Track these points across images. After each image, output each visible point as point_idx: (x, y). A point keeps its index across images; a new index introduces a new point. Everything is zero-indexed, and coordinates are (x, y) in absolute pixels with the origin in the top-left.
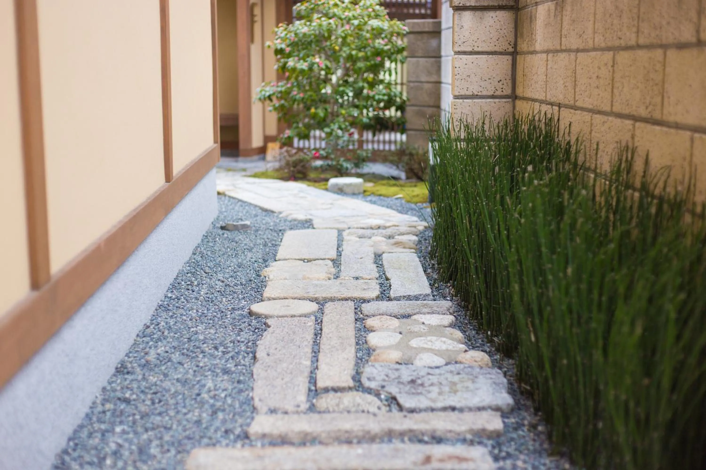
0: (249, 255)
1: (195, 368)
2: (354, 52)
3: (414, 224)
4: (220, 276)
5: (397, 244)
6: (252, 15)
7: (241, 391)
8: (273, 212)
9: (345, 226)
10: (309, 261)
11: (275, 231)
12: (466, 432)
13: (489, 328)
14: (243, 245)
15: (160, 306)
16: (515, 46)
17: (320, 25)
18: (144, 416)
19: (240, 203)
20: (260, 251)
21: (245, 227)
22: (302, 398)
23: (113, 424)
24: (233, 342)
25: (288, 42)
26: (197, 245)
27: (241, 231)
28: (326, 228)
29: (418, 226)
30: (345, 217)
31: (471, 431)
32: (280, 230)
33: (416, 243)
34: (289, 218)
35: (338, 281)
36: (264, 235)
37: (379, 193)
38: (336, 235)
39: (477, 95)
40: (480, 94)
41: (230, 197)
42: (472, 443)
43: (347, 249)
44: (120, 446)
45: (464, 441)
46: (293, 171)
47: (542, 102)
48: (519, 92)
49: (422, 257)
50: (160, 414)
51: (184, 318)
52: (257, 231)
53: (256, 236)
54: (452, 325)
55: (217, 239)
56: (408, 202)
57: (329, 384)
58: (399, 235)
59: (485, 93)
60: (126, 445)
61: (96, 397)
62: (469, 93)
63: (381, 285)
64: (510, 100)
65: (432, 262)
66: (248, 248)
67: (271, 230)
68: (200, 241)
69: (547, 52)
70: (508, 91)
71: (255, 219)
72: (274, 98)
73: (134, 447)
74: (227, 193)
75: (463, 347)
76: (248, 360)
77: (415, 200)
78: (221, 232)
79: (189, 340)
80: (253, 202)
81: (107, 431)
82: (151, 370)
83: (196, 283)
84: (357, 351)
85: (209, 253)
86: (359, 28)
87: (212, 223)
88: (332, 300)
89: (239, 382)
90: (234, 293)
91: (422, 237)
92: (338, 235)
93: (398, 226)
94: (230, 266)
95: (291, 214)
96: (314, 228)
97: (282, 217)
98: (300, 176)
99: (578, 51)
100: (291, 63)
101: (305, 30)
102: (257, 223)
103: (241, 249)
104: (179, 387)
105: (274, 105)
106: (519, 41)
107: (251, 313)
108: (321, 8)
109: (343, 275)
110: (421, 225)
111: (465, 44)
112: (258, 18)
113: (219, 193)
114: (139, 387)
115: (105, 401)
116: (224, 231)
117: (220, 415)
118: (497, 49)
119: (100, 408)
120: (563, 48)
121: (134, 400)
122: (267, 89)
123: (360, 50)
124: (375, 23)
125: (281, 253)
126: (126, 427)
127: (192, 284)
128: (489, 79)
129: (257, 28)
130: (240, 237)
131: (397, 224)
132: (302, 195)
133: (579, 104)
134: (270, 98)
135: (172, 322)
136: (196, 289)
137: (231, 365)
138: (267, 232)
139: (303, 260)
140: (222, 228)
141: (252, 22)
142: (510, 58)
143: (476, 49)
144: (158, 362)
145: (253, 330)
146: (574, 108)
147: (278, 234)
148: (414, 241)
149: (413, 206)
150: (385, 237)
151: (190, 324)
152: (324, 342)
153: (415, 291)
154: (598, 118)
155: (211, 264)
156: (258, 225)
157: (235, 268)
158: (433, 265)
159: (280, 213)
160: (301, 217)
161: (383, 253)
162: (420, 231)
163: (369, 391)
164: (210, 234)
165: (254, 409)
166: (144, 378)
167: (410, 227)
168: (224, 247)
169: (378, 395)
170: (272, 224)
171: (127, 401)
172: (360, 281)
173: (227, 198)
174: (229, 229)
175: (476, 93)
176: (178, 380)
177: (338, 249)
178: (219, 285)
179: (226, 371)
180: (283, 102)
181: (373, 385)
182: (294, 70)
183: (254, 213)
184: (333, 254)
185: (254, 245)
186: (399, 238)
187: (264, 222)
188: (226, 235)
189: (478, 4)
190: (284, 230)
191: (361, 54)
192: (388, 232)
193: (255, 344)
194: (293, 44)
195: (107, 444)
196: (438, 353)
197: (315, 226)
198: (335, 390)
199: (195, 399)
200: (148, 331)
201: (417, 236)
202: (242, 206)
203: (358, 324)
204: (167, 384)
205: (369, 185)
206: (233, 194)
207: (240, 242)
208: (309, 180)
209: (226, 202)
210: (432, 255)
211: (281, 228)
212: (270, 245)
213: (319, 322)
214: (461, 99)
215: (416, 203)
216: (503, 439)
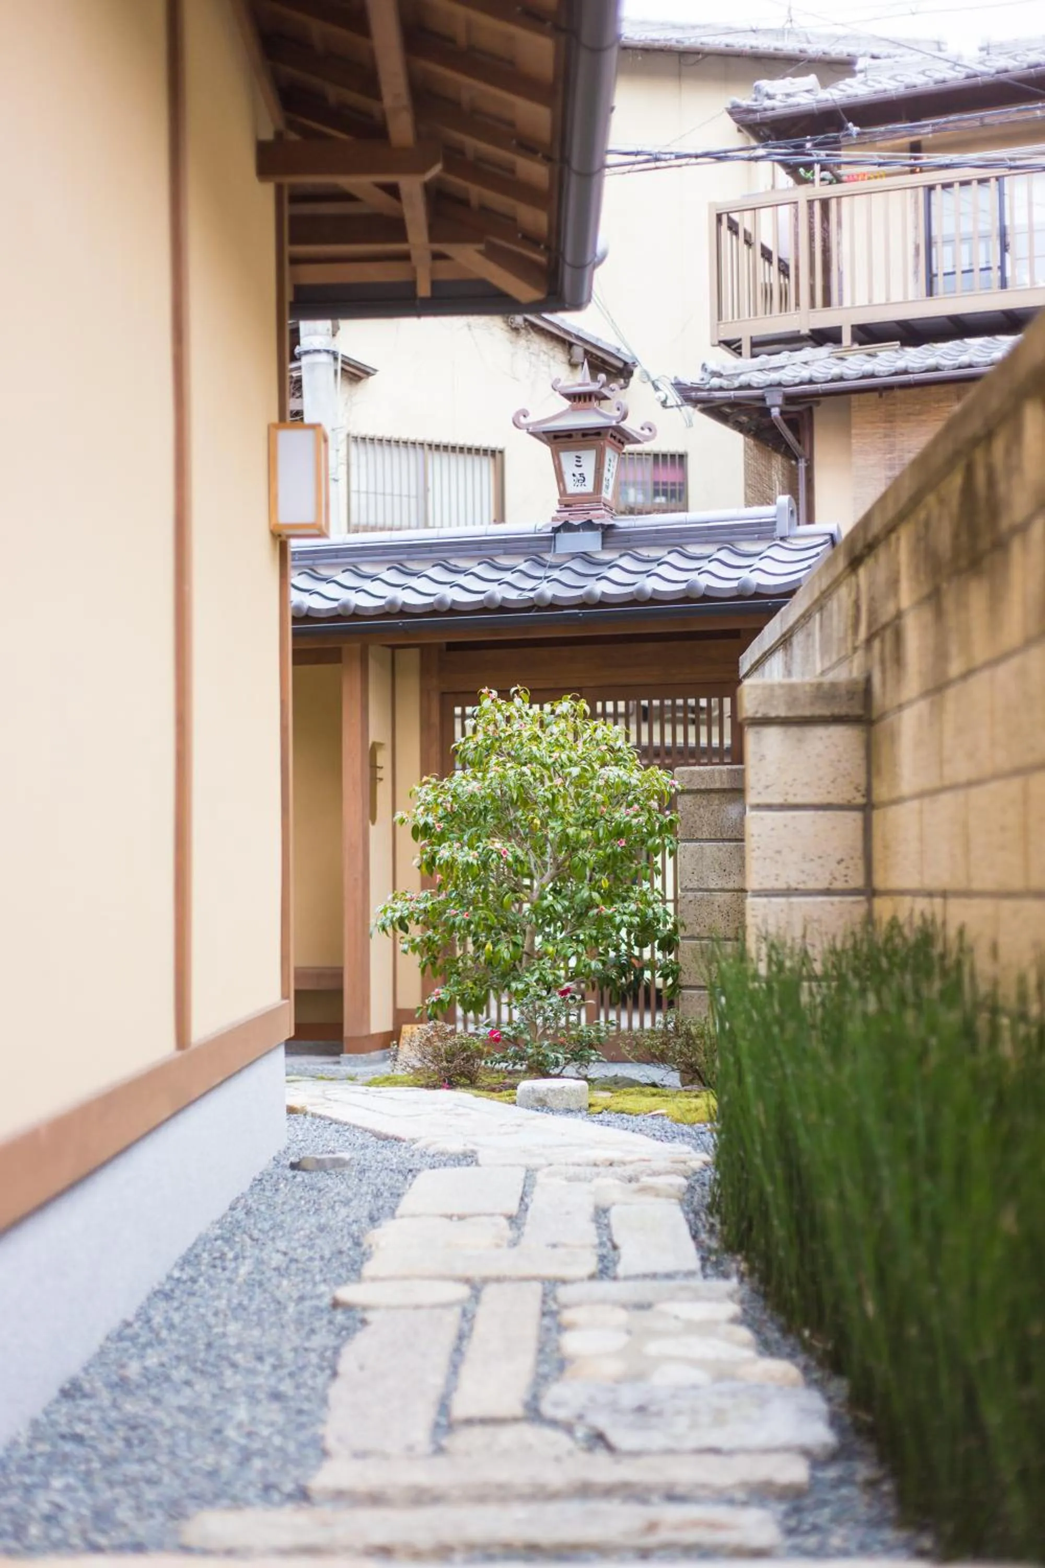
0: (343, 1211)
1: (217, 1391)
2: (571, 831)
3: (683, 1157)
4: (282, 1245)
5: (644, 1190)
6: (374, 767)
7: (301, 1427)
8: (398, 1139)
9: (542, 1161)
10: (461, 1218)
11: (400, 1172)
12: (734, 1486)
13: (806, 1324)
14: (332, 1194)
15: (156, 1293)
16: (868, 792)
17: (503, 777)
18: (110, 1462)
19: (334, 1126)
20: (367, 1204)
21: (339, 1163)
22: (420, 1435)
23: (46, 1473)
24: (295, 1350)
25: (440, 812)
26: (240, 1195)
27: (332, 1171)
28: (504, 1165)
29: (691, 1160)
30: (544, 1147)
31: (744, 1485)
32: (410, 1171)
33: (684, 1190)
34: (431, 1151)
35: (515, 1251)
36: (376, 1178)
37: (619, 1107)
38: (523, 1175)
39: (796, 889)
40: (801, 886)
41: (314, 1115)
42: (745, 1504)
43: (538, 1201)
44: (59, 1507)
45: (731, 1502)
46: (447, 1069)
47: (915, 893)
48: (879, 882)
49: (692, 1214)
50: (141, 1461)
51: (202, 1310)
52: (363, 1171)
53: (360, 1180)
54: (734, 1320)
55: (282, 1185)
56: (677, 1121)
57: (474, 1411)
58: (649, 1175)
59: (812, 885)
60: (71, 1507)
61: (19, 1434)
62: (781, 885)
63: (602, 1258)
64: (861, 898)
65: (711, 1220)
66: (343, 1199)
67: (391, 1170)
68: (246, 1188)
69: (921, 795)
70: (858, 881)
71: (362, 1152)
72: (412, 926)
73: (85, 1511)
74: (309, 1109)
75: (749, 1353)
76: (321, 1379)
77: (690, 1117)
78: (289, 1173)
79: (209, 1346)
80: (359, 1123)
81: (35, 1486)
82: (130, 1393)
83: (230, 1255)
84: (539, 1363)
85: (263, 1208)
86: (581, 782)
87: (274, 1159)
88: (499, 1280)
89: (300, 1412)
90: (305, 1271)
91: (697, 1181)
92: (526, 1177)
93: (649, 1161)
94: (302, 1229)
95: (435, 1143)
96: (477, 1164)
97: (418, 1150)
98: (463, 1080)
99: (970, 784)
100: (444, 853)
101: (474, 786)
102: (365, 1160)
103: (329, 1202)
104: (182, 1419)
105: (413, 940)
106: (875, 783)
107: (336, 1304)
108: (506, 746)
109: (524, 1241)
110: (697, 1160)
111: (769, 790)
112: (384, 773)
113: (291, 1110)
114: (103, 1420)
115: (36, 1438)
116: (296, 1172)
117: (258, 1463)
118: (832, 799)
119: (25, 1451)
120: (947, 782)
121: (93, 1438)
122: (399, 905)
123: (583, 826)
124: (613, 773)
125: (407, 1204)
126: (72, 1480)
127: (223, 1256)
128: (820, 857)
129: (383, 791)
130: (329, 1182)
131: (647, 1157)
132: (461, 1110)
133: (976, 885)
134: (402, 924)
135: (176, 1318)
136: (232, 1265)
137: (286, 1387)
138: (384, 1173)
139: (450, 1217)
140: (294, 1166)
141: (374, 780)
142: (857, 816)
143: (792, 800)
144: (144, 1381)
145: (336, 1331)
146: (967, 894)
147: (406, 1178)
148: (680, 1186)
149: (686, 1128)
150: (620, 1179)
151: (212, 1320)
152: (473, 1349)
153: (666, 1264)
154: (1008, 905)
155: (266, 1226)
156: (367, 1163)
157: (312, 1232)
158: (712, 1225)
159: (414, 1141)
160: (456, 1146)
161: (614, 1204)
162: (693, 1169)
163: (553, 1423)
164: (268, 1178)
165: (325, 1454)
166: (115, 1405)
167: (673, 1162)
168: (294, 1198)
169: (568, 1428)
170: (395, 1160)
171: (78, 1439)
172: (560, 1251)
173: (309, 1118)
174: (309, 1167)
175: (794, 885)
176: (181, 1409)
177: (522, 1199)
178: (277, 1260)
179: (276, 1396)
180: (430, 933)
181: (561, 1414)
182: (450, 865)
183: (360, 1141)
184: (513, 1207)
185: (355, 1195)
186: (646, 1180)
187: (379, 1157)
188: (299, 1179)
189: (790, 714)
190: (419, 1170)
191: (585, 834)
192: (629, 1170)
193: (337, 1351)
194: (450, 816)
195: (33, 1504)
196: (700, 1364)
197: (480, 1162)
198: (485, 1421)
199: (211, 1439)
200: (129, 1332)
201: (687, 1178)
202: (337, 1131)
203: (547, 1321)
204: (159, 1414)
205: (602, 1097)
206: (320, 1111)
207: (327, 1190)
208: (478, 1088)
209: (307, 1124)
210: (712, 1209)
211: (411, 1167)
212: (386, 1194)
213: (467, 1316)
214: (766, 896)
215: (691, 1124)
216: (808, 1501)
